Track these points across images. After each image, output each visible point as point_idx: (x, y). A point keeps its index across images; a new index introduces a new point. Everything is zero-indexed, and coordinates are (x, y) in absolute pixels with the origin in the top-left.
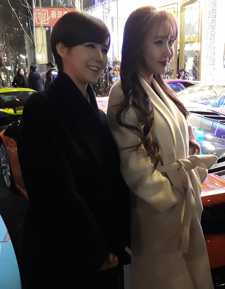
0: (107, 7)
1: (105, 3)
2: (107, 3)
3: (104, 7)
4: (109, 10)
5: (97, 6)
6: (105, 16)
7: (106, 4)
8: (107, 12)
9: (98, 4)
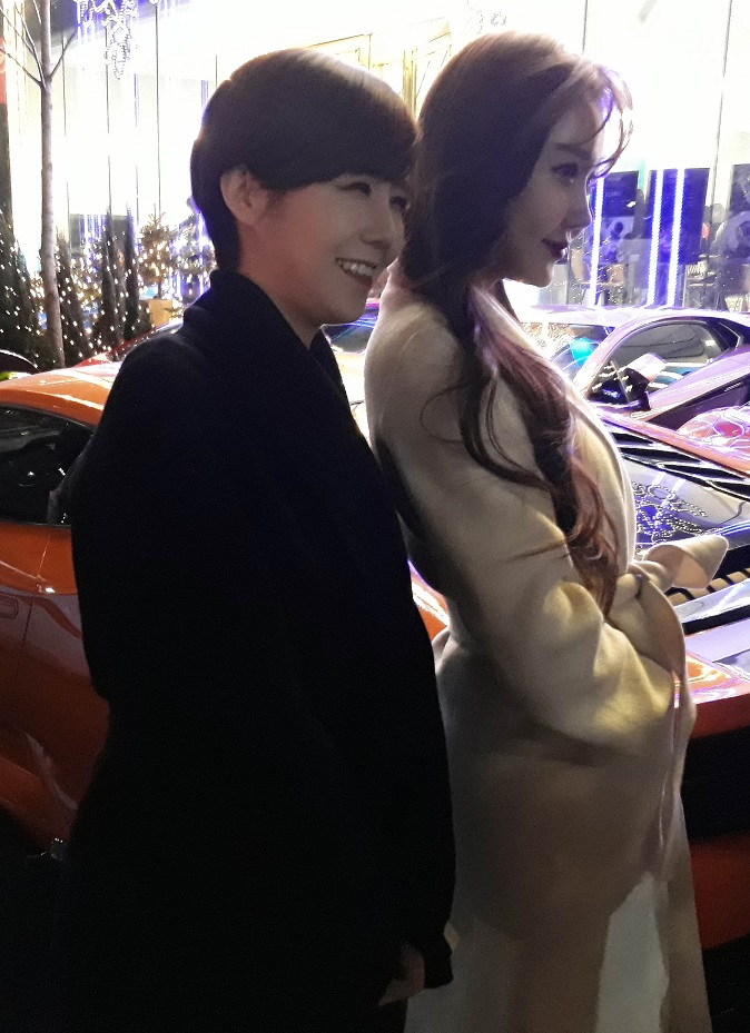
0: (120, 38)
1: (113, 23)
2: (119, 24)
3: (110, 38)
4: (126, 49)
5: (82, 35)
6: (111, 68)
7: (115, 28)
8: (120, 56)
9: (86, 24)
